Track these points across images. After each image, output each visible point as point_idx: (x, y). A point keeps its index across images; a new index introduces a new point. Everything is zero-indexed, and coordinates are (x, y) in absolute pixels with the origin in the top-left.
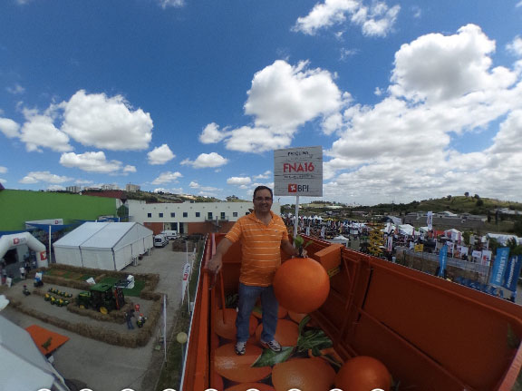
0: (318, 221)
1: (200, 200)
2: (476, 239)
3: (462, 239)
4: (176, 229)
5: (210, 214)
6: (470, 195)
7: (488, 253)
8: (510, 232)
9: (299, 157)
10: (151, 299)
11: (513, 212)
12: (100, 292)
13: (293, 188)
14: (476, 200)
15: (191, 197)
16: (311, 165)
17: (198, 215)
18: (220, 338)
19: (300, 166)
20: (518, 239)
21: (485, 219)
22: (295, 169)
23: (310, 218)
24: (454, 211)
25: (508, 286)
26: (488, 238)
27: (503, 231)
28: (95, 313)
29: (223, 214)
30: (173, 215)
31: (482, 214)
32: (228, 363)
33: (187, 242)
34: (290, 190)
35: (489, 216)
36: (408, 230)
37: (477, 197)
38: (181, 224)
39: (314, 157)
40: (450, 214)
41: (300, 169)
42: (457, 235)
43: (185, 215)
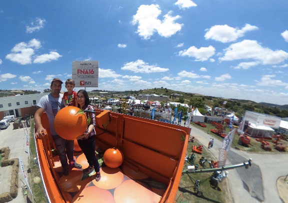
0: (96, 100)
1: (27, 92)
2: (166, 104)
3: (160, 104)
4: (13, 114)
5: (35, 101)
6: (163, 88)
7: (170, 109)
8: (178, 102)
11: (179, 95)
13: (83, 83)
15: (21, 92)
16: (92, 71)
17: (26, 102)
19: (87, 71)
20: (181, 104)
22: (84, 72)
23: (92, 99)
24: (157, 94)
26: (170, 104)
27: (175, 102)
30: (10, 105)
31: (167, 95)
33: (23, 121)
34: (81, 84)
35: (170, 96)
36: (138, 102)
37: (166, 89)
38: (16, 110)
39: (94, 66)
40: (155, 95)
41: (87, 72)
42: (158, 103)
43: (18, 104)
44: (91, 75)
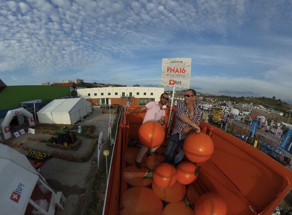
2: (274, 123)
3: (267, 122)
5: (123, 93)
6: (276, 99)
9: (177, 64)
10: (91, 137)
12: (63, 135)
13: (172, 82)
14: (279, 102)
16: (183, 70)
17: (116, 94)
18: (127, 163)
19: (177, 69)
21: (282, 114)
22: (174, 71)
23: (181, 99)
24: (266, 106)
25: (289, 150)
26: (282, 125)
27: (290, 123)
28: (61, 146)
29: (131, 93)
30: (102, 94)
31: (281, 111)
32: (130, 176)
34: (170, 83)
35: (285, 112)
37: (279, 100)
38: (107, 99)
39: (186, 64)
40: (262, 107)
41: (177, 71)
42: (263, 119)
43: (109, 94)
44: (182, 73)
